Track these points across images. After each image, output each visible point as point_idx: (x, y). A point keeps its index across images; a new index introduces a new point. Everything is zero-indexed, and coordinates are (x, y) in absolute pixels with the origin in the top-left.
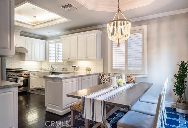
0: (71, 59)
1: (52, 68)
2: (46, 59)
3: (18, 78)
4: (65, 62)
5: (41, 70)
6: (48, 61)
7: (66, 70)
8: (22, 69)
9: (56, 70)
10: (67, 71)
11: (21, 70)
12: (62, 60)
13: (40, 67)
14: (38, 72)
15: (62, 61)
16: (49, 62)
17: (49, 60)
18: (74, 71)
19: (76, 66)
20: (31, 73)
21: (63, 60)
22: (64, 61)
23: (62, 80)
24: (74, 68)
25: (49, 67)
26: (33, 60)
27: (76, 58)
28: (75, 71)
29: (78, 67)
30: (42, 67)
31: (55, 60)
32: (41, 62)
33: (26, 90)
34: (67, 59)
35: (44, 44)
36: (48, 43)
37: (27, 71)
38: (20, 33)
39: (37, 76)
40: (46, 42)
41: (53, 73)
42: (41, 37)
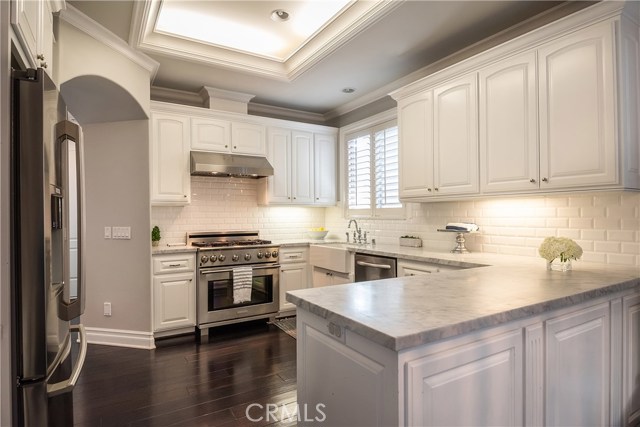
0: (443, 190)
1: (359, 232)
2: (338, 199)
3: (235, 270)
4: (414, 210)
5: (322, 238)
6: (346, 207)
7: (417, 242)
8: (256, 234)
9: (373, 241)
10: (421, 246)
11: (254, 238)
12: (397, 200)
13: (319, 230)
14: (308, 245)
15: (401, 206)
16: (350, 208)
17: (350, 202)
18: (454, 251)
19: (469, 227)
20: (282, 251)
21: (403, 199)
22: (409, 205)
23: (404, 358)
24: (452, 235)
25: (348, 230)
26: (291, 201)
27: (472, 187)
28: (460, 252)
29: (474, 230)
30: (326, 229)
31: (369, 201)
32: (324, 208)
33: (266, 316)
34: (424, 192)
35: (332, 140)
36: (347, 135)
37: (270, 242)
38: (249, 105)
39: (305, 264)
40: (338, 135)
41: (360, 255)
42: (323, 119)
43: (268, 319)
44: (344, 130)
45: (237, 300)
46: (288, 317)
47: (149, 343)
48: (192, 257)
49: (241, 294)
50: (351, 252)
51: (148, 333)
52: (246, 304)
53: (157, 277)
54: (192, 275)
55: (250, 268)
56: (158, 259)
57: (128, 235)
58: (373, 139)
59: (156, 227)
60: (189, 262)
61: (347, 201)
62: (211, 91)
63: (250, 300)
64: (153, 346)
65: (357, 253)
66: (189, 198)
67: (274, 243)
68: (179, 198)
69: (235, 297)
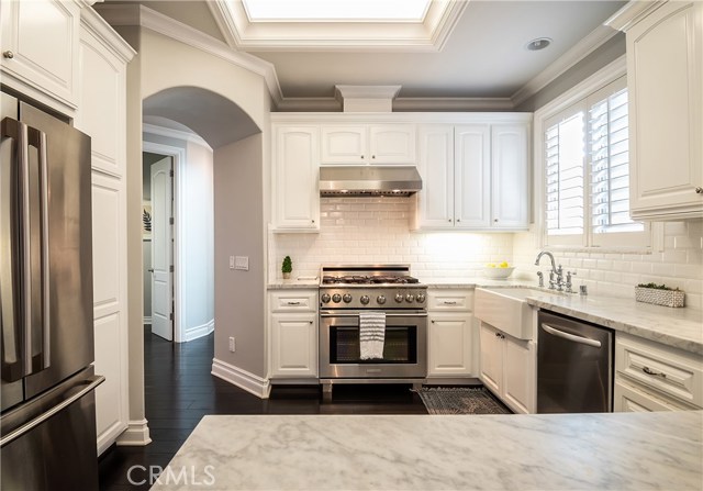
1: (560, 272)
2: (531, 220)
3: (362, 315)
5: (504, 278)
6: (544, 231)
7: (674, 298)
8: (406, 269)
9: (583, 289)
13: (499, 266)
14: (473, 288)
15: (641, 228)
16: (550, 232)
17: (549, 224)
20: (431, 294)
25: (538, 269)
26: (454, 224)
30: (512, 265)
31: (581, 222)
32: (511, 234)
35: (521, 134)
36: (544, 120)
37: (416, 281)
38: (394, 100)
39: (469, 315)
40: (532, 123)
41: (547, 314)
42: (511, 105)
43: (411, 385)
44: (542, 113)
45: (364, 355)
46: (442, 386)
47: (261, 390)
48: (313, 295)
49: (372, 348)
50: (532, 306)
51: (261, 379)
52: (375, 361)
53: (275, 315)
54: (313, 316)
55: (383, 315)
56: (276, 295)
57: (246, 265)
58: (588, 118)
59: (288, 257)
60: (310, 300)
61: (545, 223)
62: (344, 91)
63: (381, 357)
64: (266, 395)
65: (542, 310)
66: (317, 224)
67: (422, 282)
68: (306, 223)
69: (362, 351)
